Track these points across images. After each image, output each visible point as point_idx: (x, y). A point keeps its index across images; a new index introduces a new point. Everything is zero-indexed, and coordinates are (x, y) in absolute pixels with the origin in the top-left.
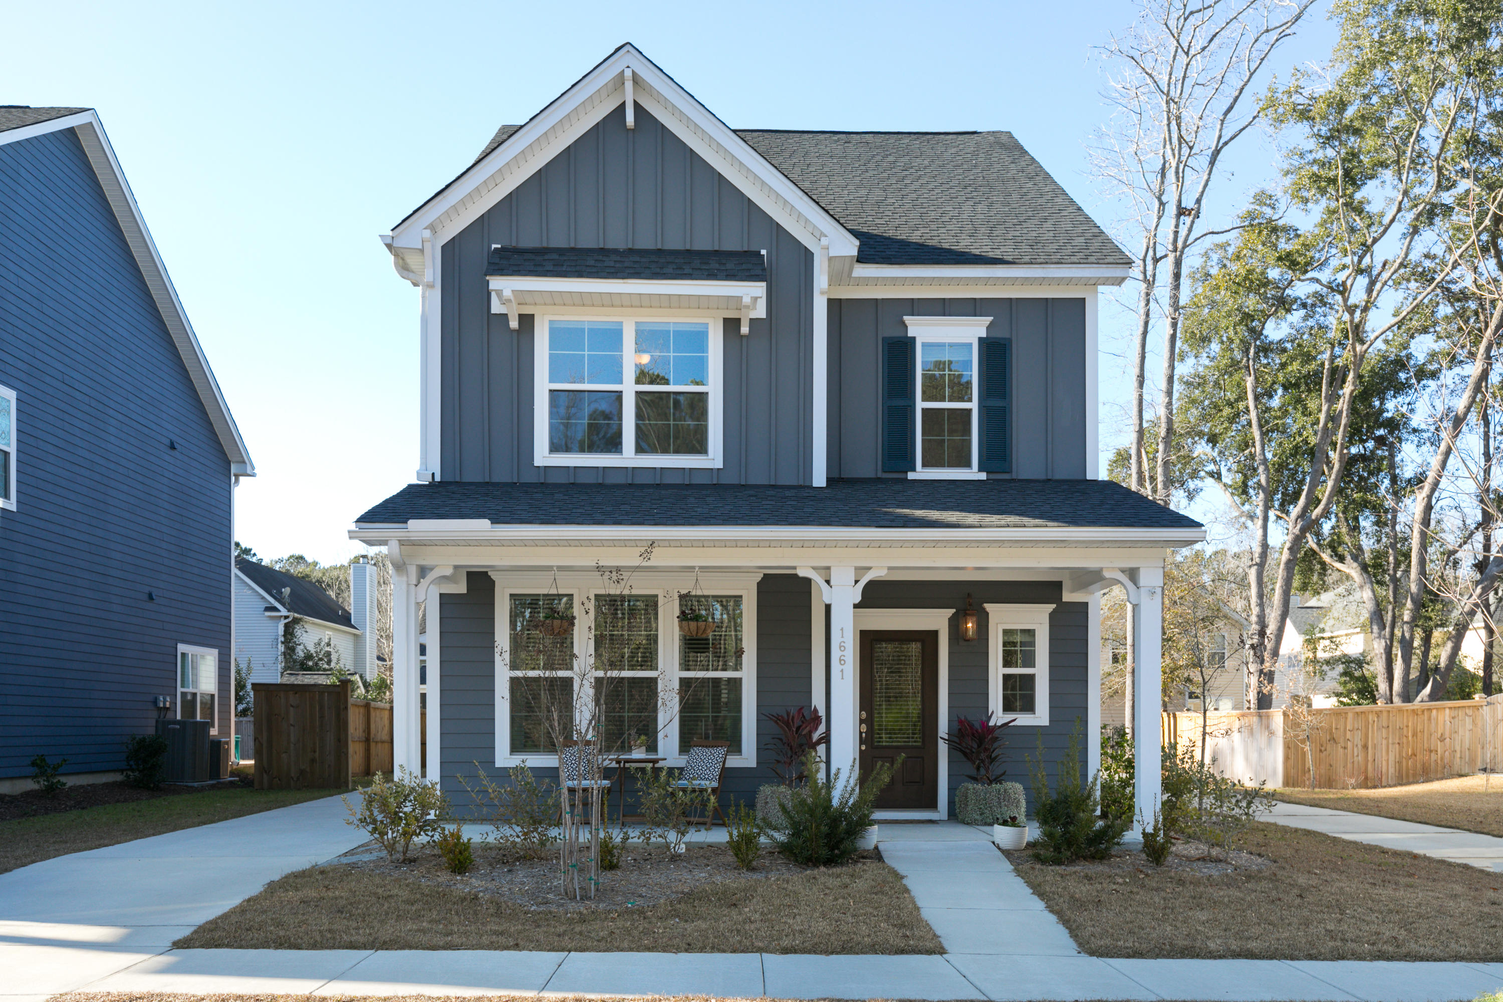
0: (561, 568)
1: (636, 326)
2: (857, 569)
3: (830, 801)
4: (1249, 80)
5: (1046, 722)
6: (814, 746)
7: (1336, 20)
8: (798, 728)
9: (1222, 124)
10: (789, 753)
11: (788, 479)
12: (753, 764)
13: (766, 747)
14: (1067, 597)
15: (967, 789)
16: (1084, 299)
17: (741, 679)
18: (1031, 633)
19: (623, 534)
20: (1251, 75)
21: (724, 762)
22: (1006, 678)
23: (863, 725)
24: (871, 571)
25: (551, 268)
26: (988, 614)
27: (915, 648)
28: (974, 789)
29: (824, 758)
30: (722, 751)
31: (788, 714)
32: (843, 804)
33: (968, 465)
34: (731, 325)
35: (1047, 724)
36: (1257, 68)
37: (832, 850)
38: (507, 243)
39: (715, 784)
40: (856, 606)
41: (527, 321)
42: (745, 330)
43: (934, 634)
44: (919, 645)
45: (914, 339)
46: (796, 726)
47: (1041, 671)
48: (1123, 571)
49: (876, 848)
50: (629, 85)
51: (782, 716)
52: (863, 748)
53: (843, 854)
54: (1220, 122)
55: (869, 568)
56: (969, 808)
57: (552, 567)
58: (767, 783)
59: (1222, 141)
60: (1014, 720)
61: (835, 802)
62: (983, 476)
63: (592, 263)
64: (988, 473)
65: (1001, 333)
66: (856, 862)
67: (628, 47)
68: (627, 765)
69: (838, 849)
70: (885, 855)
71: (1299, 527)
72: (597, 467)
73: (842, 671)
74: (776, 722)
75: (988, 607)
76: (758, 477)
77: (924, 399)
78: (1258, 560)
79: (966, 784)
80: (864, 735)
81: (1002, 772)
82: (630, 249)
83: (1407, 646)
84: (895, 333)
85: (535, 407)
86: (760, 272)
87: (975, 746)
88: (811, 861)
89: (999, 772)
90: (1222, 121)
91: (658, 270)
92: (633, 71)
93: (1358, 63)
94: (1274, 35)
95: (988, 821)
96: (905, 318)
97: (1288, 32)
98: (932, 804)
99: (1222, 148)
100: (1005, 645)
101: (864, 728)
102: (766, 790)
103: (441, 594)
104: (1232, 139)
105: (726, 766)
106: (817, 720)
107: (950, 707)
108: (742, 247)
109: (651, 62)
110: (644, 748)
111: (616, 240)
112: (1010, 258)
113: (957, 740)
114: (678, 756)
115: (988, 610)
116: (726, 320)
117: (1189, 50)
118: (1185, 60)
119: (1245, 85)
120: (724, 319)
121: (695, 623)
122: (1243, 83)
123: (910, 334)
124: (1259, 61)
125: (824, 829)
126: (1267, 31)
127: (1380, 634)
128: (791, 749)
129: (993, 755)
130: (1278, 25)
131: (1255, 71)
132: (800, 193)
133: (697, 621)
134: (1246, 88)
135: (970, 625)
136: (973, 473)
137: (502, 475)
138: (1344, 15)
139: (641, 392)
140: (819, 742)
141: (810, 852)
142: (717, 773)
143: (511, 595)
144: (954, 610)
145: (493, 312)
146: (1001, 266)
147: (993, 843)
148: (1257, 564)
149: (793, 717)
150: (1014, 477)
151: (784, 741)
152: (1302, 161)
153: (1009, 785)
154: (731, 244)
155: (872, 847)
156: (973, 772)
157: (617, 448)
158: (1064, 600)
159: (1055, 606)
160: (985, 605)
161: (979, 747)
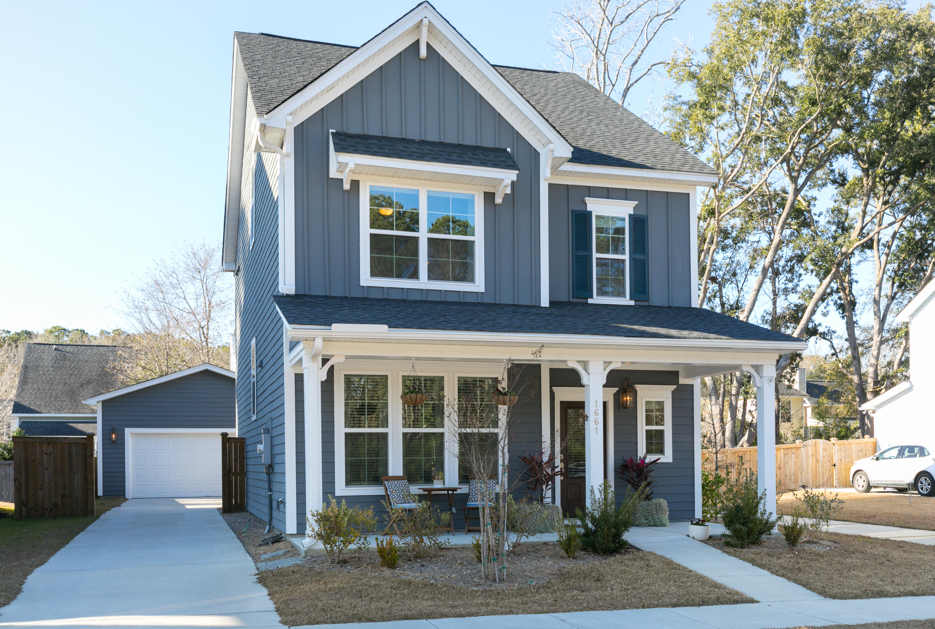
0: (417, 359)
1: (428, 193)
2: (605, 362)
4: (647, 46)
5: (671, 460)
7: (713, 15)
9: (631, 72)
11: (525, 301)
14: (682, 381)
16: (689, 194)
17: (497, 434)
18: (661, 403)
19: (473, 337)
20: (649, 42)
22: (648, 432)
24: (612, 364)
25: (377, 150)
26: (636, 391)
33: (624, 296)
34: (489, 197)
35: (671, 461)
36: (652, 38)
38: (340, 130)
40: (604, 386)
41: (355, 184)
42: (499, 200)
45: (591, 212)
47: (667, 428)
48: (752, 366)
50: (425, 30)
53: (621, 546)
54: (629, 71)
55: (611, 362)
57: (412, 357)
59: (630, 83)
60: (659, 459)
62: (632, 303)
63: (402, 148)
64: (635, 301)
65: (642, 212)
67: (426, 4)
68: (433, 492)
69: (618, 543)
72: (403, 288)
73: (596, 428)
75: (638, 387)
76: (506, 300)
77: (598, 251)
81: (653, 491)
82: (423, 140)
83: (733, 409)
84: (579, 208)
85: (360, 245)
86: (513, 164)
87: (635, 476)
90: (631, 70)
91: (448, 157)
92: (429, 21)
93: (727, 46)
94: (662, 19)
95: (651, 523)
96: (586, 198)
97: (669, 18)
99: (630, 87)
100: (646, 411)
103: (296, 374)
104: (636, 82)
107: (615, 451)
108: (495, 144)
109: (441, 16)
111: (413, 134)
112: (649, 165)
116: (485, 193)
117: (612, 22)
118: (610, 28)
119: (645, 48)
120: (484, 192)
122: (643, 47)
123: (589, 209)
124: (653, 34)
125: (613, 530)
126: (658, 15)
127: (716, 402)
130: (664, 12)
131: (651, 40)
132: (537, 114)
134: (645, 50)
135: (627, 398)
136: (626, 301)
137: (337, 292)
138: (719, 13)
139: (432, 239)
143: (345, 375)
144: (617, 389)
145: (331, 177)
146: (646, 170)
147: (688, 536)
150: (650, 304)
152: (675, 102)
154: (488, 143)
157: (415, 275)
158: (680, 383)
159: (675, 386)
160: (636, 385)
161: (638, 476)
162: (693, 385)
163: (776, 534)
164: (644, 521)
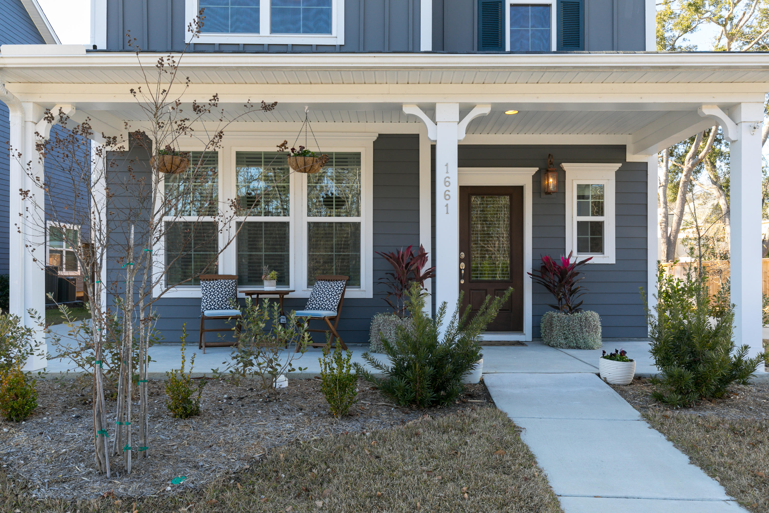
2: (462, 105)
3: (435, 337)
6: (421, 280)
8: (407, 265)
10: (400, 286)
12: (370, 295)
13: (381, 281)
14: (630, 158)
15: (552, 317)
17: (359, 223)
18: (602, 187)
21: (343, 294)
22: (580, 224)
23: (463, 264)
24: (475, 109)
26: (565, 172)
27: (505, 201)
28: (558, 317)
29: (430, 291)
30: (341, 284)
31: (398, 252)
32: (450, 341)
35: (614, 262)
37: (437, 390)
39: (333, 313)
43: (520, 190)
44: (507, 198)
46: (405, 262)
47: (609, 219)
48: (721, 106)
49: (482, 382)
51: (392, 254)
52: (462, 282)
53: (450, 396)
55: (473, 106)
56: (555, 333)
58: (381, 312)
60: (591, 258)
61: (441, 338)
66: (464, 403)
68: (260, 296)
69: (445, 389)
70: (493, 392)
71: (691, 163)
72: (239, 44)
73: (447, 205)
74: (387, 259)
75: (565, 166)
78: (664, 184)
79: (551, 313)
80: (463, 272)
81: (580, 301)
87: (557, 279)
88: (415, 403)
89: (577, 302)
95: (572, 344)
98: (519, 328)
100: (579, 197)
101: (463, 265)
102: (379, 319)
105: (345, 297)
106: (422, 256)
107: (534, 249)
110: (275, 282)
113: (539, 274)
114: (306, 289)
115: (565, 168)
121: (303, 158)
125: (429, 370)
128: (401, 282)
129: (573, 288)
133: (305, 156)
135: (551, 180)
140: (425, 277)
141: (413, 394)
142: (336, 304)
144: (537, 169)
147: (599, 375)
148: (663, 186)
149: (403, 255)
151: (396, 275)
153: (589, 313)
155: (478, 381)
156: (555, 302)
157: (255, 29)
158: (628, 160)
159: (620, 165)
160: (563, 164)
161: (560, 281)
162: (647, 163)
163: (762, 376)
164: (563, 341)
